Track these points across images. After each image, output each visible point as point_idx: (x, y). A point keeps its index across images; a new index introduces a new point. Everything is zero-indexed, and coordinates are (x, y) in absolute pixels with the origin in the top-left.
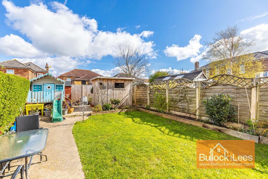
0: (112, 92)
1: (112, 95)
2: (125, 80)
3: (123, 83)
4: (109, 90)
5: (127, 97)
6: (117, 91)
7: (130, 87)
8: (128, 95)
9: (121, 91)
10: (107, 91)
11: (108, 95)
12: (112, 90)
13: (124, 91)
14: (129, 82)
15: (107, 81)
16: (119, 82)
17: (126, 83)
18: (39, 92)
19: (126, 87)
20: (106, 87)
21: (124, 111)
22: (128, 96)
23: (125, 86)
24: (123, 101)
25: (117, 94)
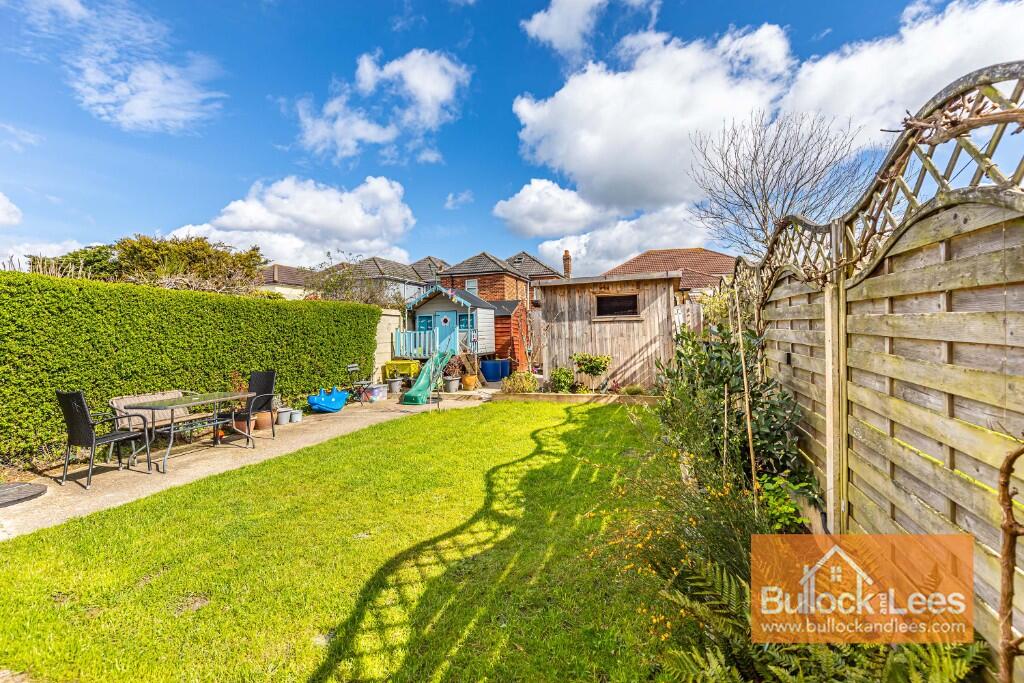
0: (588, 332)
1: (587, 343)
2: (638, 283)
3: (635, 297)
4: (577, 324)
5: (651, 350)
6: (608, 326)
7: (665, 312)
8: (658, 343)
9: (625, 325)
10: (570, 328)
11: (574, 341)
12: (586, 322)
13: (636, 324)
14: (660, 288)
15: (569, 292)
16: (613, 292)
17: (643, 295)
18: (427, 332)
19: (645, 311)
20: (567, 313)
21: (605, 400)
22: (656, 346)
23: (640, 304)
24: (635, 364)
25: (606, 339)
